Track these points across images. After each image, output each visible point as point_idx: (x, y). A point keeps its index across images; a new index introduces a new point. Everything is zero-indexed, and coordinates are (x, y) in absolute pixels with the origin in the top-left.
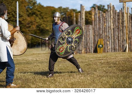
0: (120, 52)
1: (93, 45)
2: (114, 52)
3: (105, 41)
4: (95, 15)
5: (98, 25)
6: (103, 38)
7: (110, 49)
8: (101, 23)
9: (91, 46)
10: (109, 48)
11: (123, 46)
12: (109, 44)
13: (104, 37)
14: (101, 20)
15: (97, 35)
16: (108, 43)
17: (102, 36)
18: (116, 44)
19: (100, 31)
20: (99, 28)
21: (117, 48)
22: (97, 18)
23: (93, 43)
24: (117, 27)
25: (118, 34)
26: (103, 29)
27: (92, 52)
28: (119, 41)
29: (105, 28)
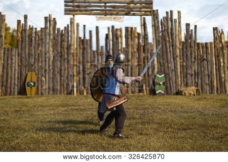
0: (62, 94)
1: (18, 83)
2: (53, 94)
3: (38, 75)
4: (23, 31)
5: (27, 48)
6: (35, 71)
7: (46, 89)
8: (33, 46)
9: (14, 83)
10: (44, 87)
11: (68, 84)
12: (44, 81)
13: (37, 68)
14: (33, 41)
15: (26, 66)
16: (44, 79)
17: (33, 67)
18: (57, 82)
19: (31, 60)
20: (29, 54)
21: (59, 88)
22: (26, 37)
23: (18, 79)
24: (60, 54)
25: (61, 66)
26: (35, 56)
27: (16, 93)
28: (61, 76)
29: (39, 54)
